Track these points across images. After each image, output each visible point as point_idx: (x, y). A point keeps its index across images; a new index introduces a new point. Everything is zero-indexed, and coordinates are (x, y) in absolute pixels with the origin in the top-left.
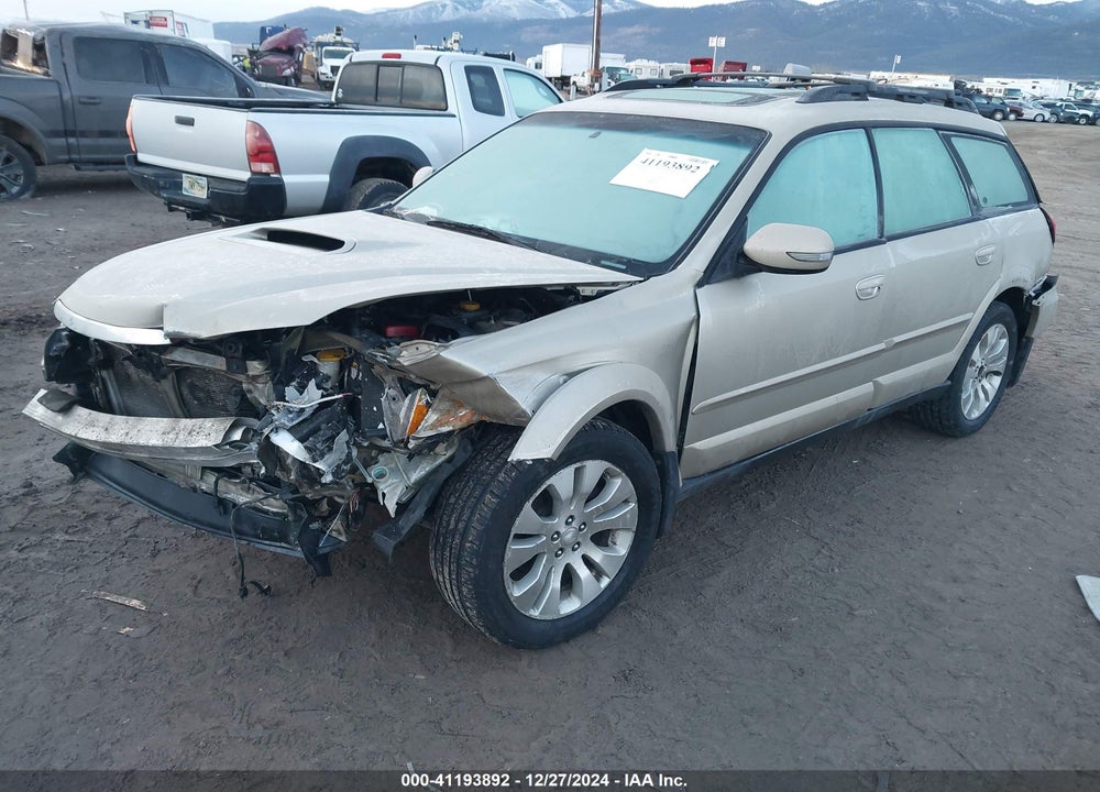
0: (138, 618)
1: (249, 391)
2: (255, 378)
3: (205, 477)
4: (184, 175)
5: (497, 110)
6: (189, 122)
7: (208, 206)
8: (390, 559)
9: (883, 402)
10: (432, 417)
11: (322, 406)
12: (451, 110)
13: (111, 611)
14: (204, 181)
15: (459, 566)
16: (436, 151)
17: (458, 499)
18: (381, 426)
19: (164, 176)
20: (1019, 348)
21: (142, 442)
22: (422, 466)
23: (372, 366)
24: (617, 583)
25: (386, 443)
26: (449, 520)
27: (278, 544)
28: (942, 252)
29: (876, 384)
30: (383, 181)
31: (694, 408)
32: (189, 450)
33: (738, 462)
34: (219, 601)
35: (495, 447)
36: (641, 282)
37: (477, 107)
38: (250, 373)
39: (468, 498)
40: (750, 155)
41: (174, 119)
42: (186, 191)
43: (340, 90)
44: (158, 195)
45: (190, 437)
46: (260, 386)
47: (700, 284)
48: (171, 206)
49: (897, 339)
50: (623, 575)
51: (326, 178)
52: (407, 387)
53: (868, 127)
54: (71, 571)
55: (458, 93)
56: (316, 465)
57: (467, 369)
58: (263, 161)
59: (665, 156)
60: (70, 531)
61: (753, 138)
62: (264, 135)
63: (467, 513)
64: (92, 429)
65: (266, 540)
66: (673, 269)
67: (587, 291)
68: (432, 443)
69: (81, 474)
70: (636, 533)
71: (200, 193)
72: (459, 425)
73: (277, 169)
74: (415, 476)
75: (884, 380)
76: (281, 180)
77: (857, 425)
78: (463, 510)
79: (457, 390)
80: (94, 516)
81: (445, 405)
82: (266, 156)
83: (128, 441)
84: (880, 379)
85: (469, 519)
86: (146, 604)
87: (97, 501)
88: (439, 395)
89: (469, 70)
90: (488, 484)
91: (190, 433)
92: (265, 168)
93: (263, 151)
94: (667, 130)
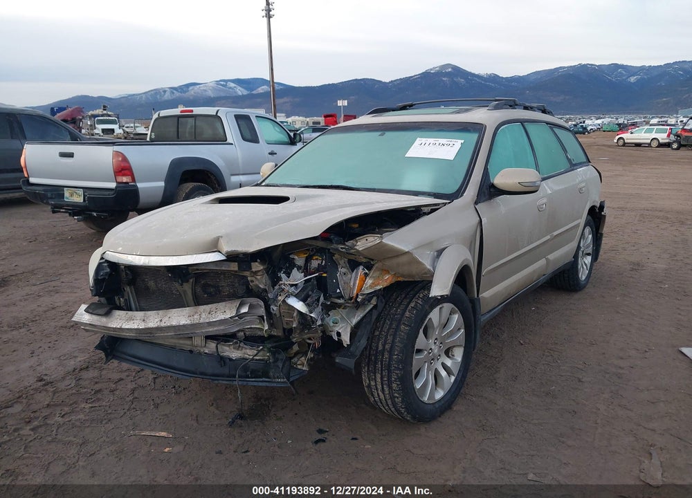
0: (170, 442)
1: (252, 281)
2: (256, 273)
3: (207, 345)
4: (65, 189)
5: (254, 139)
6: (71, 155)
7: (86, 207)
8: (353, 371)
9: (550, 270)
10: (369, 281)
11: (306, 281)
12: (230, 140)
13: (150, 441)
14: (81, 192)
15: (389, 371)
16: (224, 164)
17: (381, 331)
18: (338, 291)
19: (51, 191)
20: (597, 240)
21: (174, 324)
22: (357, 314)
23: (333, 255)
24: (459, 379)
25: (341, 301)
26: (378, 345)
27: (261, 380)
28: (566, 186)
29: (547, 259)
30: (195, 184)
31: (483, 273)
32: (210, 324)
33: (499, 305)
34: (217, 425)
35: (396, 300)
36: (449, 203)
37: (244, 139)
38: (254, 270)
39: (388, 330)
40: (479, 137)
41: (58, 155)
42: (67, 198)
43: (153, 134)
44: (48, 203)
45: (210, 316)
46: (259, 277)
47: (476, 203)
48: (56, 209)
49: (555, 233)
50: (461, 374)
51: (162, 184)
52: (353, 265)
53: (522, 122)
54: (106, 423)
55: (231, 131)
56: (312, 315)
57: (396, 248)
58: (124, 175)
59: (432, 140)
60: (89, 402)
61: (478, 128)
62: (125, 159)
63: (390, 338)
64: (132, 322)
65: (253, 378)
66: (461, 196)
67: (426, 210)
68: (369, 297)
69: (110, 357)
70: (465, 347)
71: (78, 199)
72: (385, 284)
73: (134, 180)
74: (355, 321)
75: (551, 257)
76: (136, 186)
77: (540, 284)
78: (386, 337)
79: (388, 263)
80: (100, 391)
81: (377, 274)
82: (126, 172)
83: (163, 325)
84: (549, 257)
85: (393, 341)
86: (171, 433)
87: (96, 383)
88: (374, 268)
89: (238, 117)
90: (400, 320)
91: (209, 313)
92: (125, 179)
93: (123, 168)
94: (424, 128)
